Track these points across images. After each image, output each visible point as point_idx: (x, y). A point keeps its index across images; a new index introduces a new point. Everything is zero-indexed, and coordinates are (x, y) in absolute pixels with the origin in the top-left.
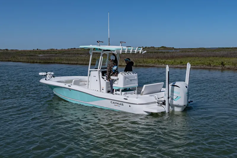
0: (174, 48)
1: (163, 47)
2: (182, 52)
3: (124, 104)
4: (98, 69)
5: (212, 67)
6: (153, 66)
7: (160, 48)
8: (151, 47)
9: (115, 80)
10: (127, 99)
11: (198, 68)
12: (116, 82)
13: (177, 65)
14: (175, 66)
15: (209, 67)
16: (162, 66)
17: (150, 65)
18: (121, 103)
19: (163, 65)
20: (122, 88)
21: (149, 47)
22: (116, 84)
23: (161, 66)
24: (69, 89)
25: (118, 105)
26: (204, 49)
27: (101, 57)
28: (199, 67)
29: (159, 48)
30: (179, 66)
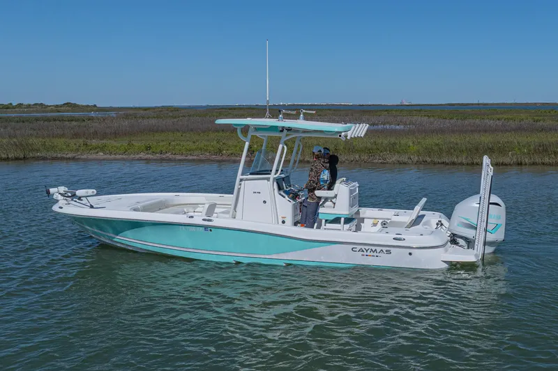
0: (98, 106)
1: (68, 104)
2: (127, 117)
3: (392, 250)
4: (272, 176)
5: (225, 158)
6: (73, 159)
7: (61, 106)
8: (36, 104)
9: (326, 199)
10: (400, 239)
11: (194, 160)
12: (328, 203)
13: (138, 154)
14: (132, 156)
15: (219, 158)
16: (98, 157)
17: (65, 156)
18: (384, 249)
19: (102, 154)
20: (346, 216)
21: (30, 105)
22: (329, 207)
23: (94, 156)
24: (206, 228)
25: (375, 254)
26: (177, 109)
27: (281, 146)
28: (195, 157)
29: (57, 106)
30: (142, 155)
